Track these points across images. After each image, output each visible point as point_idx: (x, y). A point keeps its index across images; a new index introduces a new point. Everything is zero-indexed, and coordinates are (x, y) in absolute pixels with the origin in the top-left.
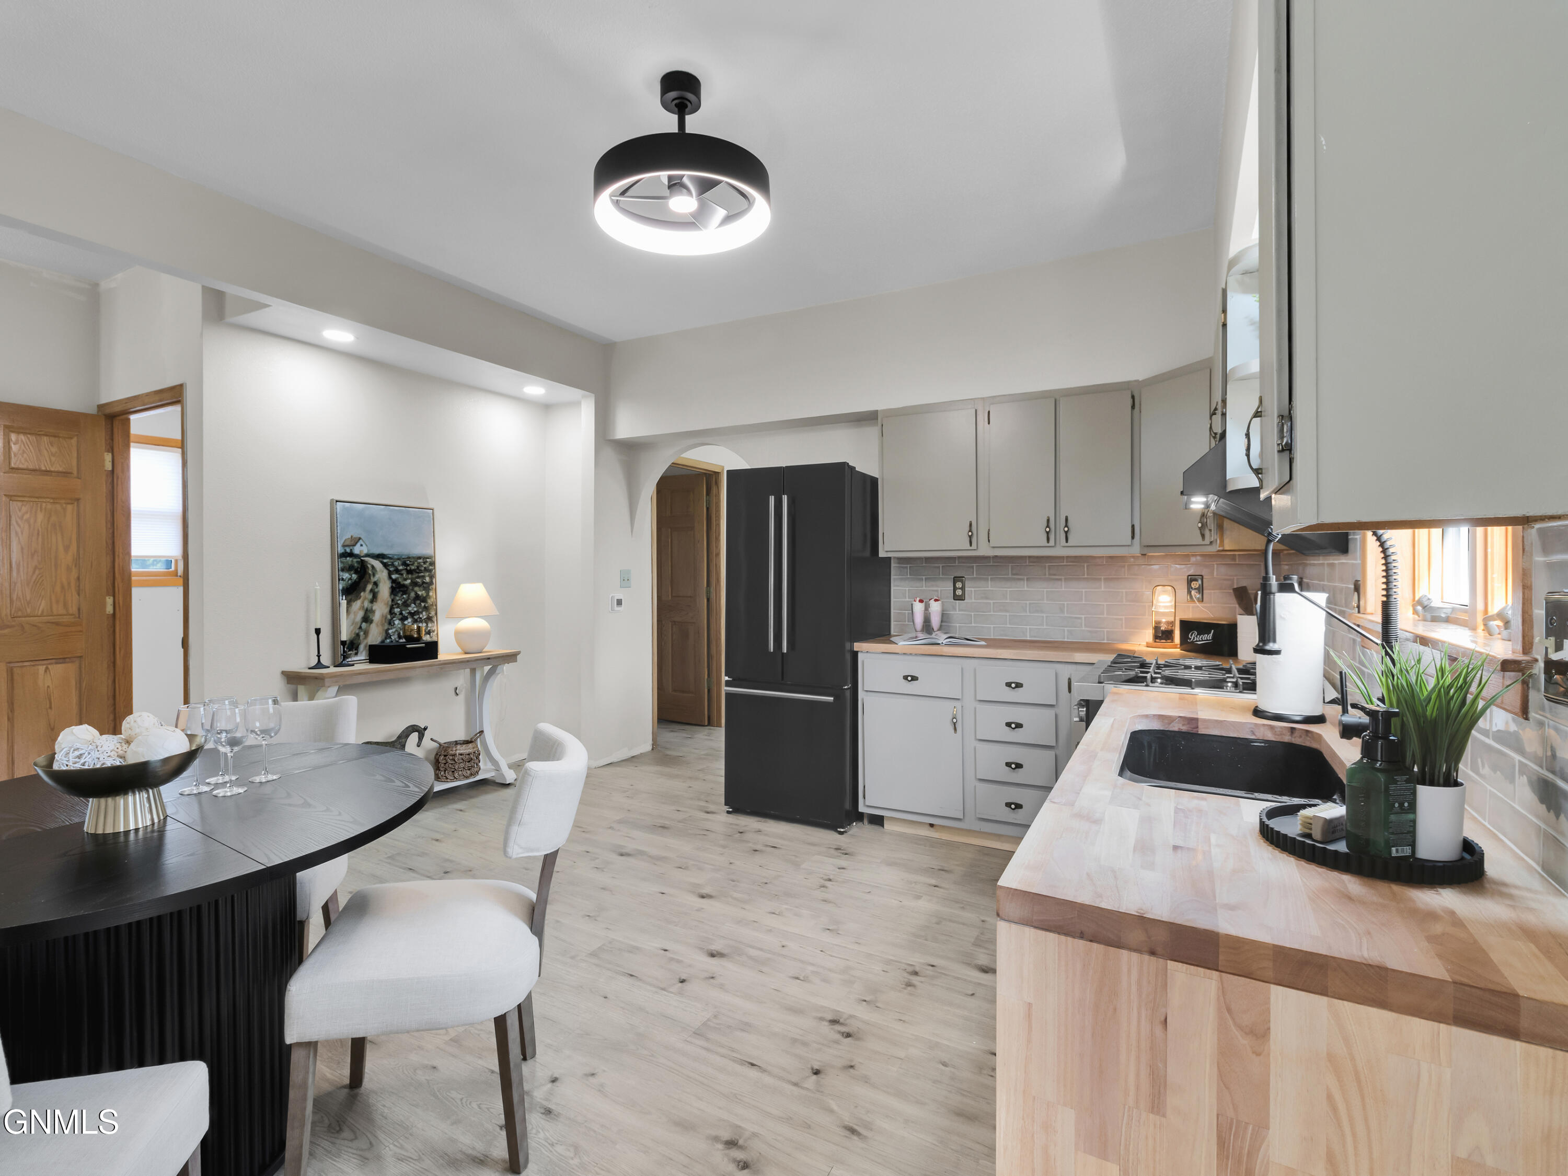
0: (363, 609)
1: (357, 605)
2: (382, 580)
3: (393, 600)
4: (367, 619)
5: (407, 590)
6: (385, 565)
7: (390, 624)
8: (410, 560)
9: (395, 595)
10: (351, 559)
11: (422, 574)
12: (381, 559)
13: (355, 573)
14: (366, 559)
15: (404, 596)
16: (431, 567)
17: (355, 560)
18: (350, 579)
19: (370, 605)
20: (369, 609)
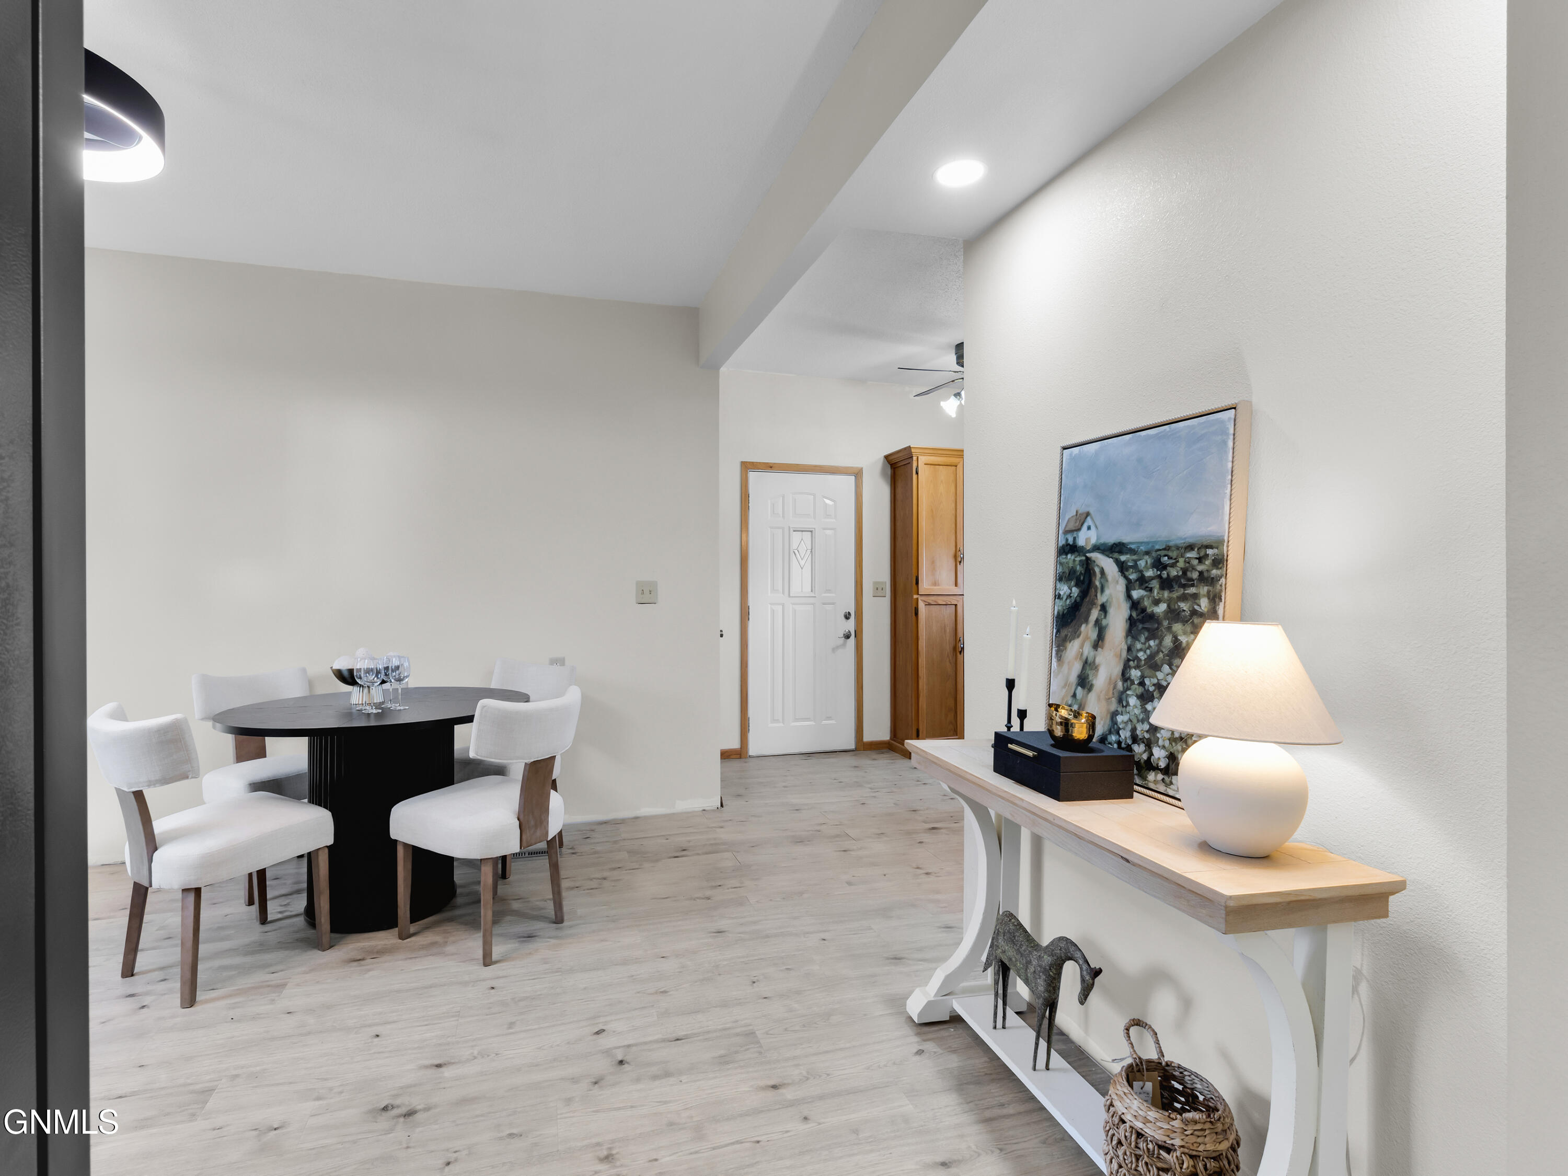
0: (1080, 659)
1: (1073, 648)
2: (1114, 600)
3: (1129, 649)
4: (1084, 681)
5: (1157, 629)
6: (1122, 568)
7: (1120, 701)
8: (1170, 554)
9: (1135, 638)
10: (1073, 557)
11: (1192, 590)
12: (1116, 555)
13: (1077, 585)
14: (1095, 556)
15: (1152, 643)
16: (1215, 572)
17: (1078, 559)
18: (1069, 596)
19: (1092, 653)
20: (1090, 660)
